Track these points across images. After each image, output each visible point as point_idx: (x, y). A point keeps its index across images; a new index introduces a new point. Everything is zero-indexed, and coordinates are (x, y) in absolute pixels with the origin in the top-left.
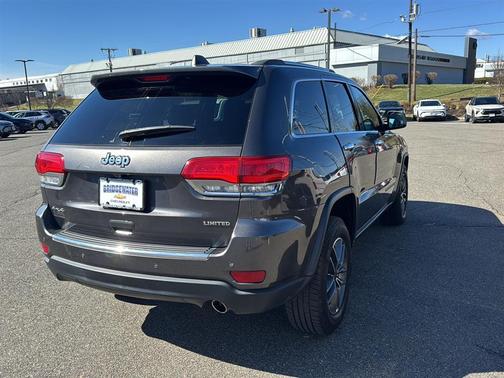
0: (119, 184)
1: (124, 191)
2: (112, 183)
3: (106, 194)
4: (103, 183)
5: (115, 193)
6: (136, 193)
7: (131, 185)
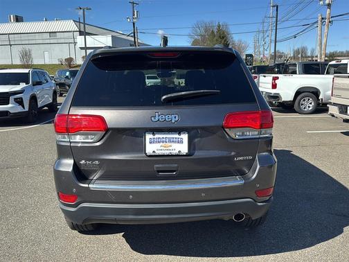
0: (164, 136)
1: (170, 141)
2: (157, 136)
3: (153, 145)
4: (149, 136)
5: (161, 144)
6: (182, 142)
7: (177, 136)
